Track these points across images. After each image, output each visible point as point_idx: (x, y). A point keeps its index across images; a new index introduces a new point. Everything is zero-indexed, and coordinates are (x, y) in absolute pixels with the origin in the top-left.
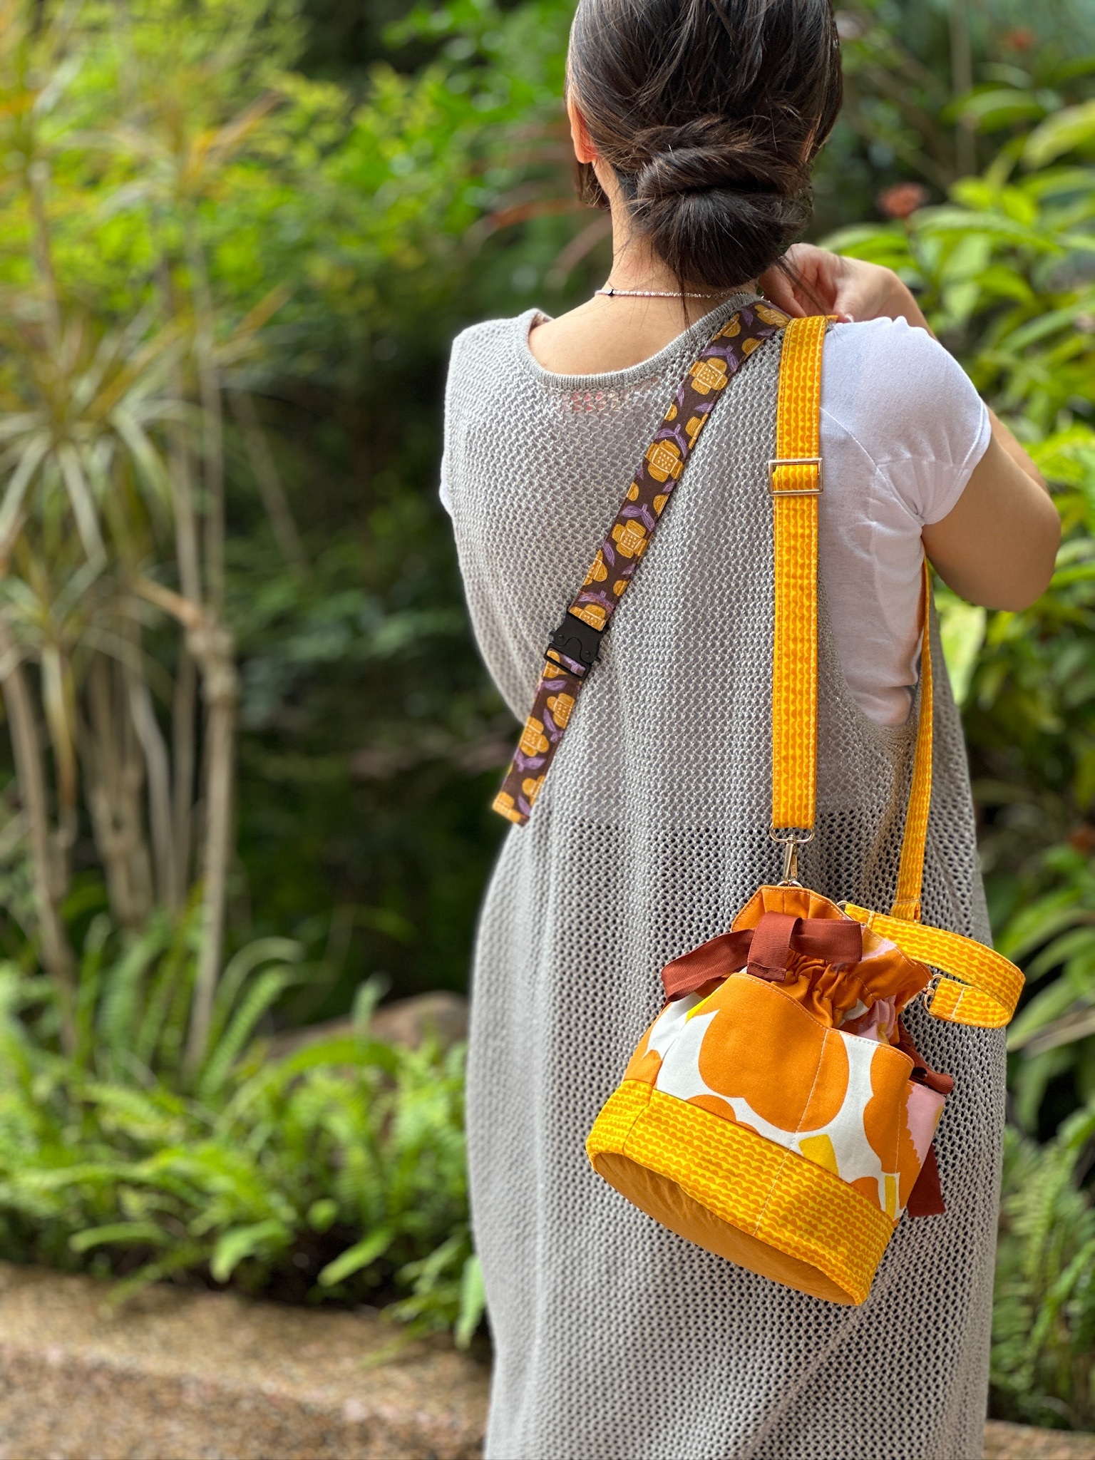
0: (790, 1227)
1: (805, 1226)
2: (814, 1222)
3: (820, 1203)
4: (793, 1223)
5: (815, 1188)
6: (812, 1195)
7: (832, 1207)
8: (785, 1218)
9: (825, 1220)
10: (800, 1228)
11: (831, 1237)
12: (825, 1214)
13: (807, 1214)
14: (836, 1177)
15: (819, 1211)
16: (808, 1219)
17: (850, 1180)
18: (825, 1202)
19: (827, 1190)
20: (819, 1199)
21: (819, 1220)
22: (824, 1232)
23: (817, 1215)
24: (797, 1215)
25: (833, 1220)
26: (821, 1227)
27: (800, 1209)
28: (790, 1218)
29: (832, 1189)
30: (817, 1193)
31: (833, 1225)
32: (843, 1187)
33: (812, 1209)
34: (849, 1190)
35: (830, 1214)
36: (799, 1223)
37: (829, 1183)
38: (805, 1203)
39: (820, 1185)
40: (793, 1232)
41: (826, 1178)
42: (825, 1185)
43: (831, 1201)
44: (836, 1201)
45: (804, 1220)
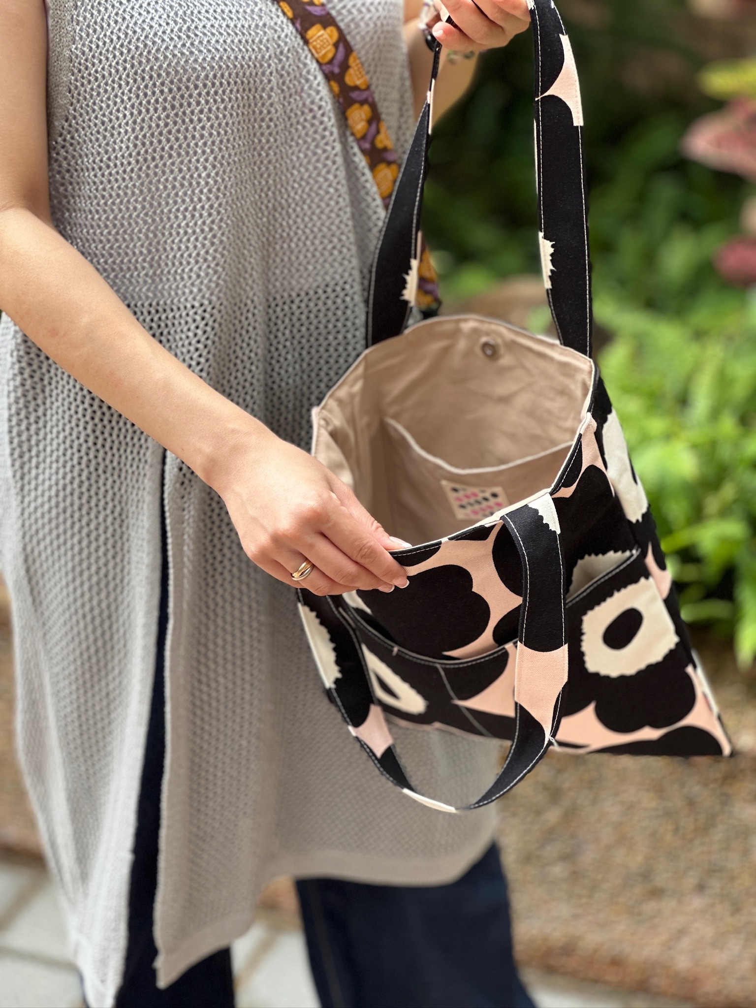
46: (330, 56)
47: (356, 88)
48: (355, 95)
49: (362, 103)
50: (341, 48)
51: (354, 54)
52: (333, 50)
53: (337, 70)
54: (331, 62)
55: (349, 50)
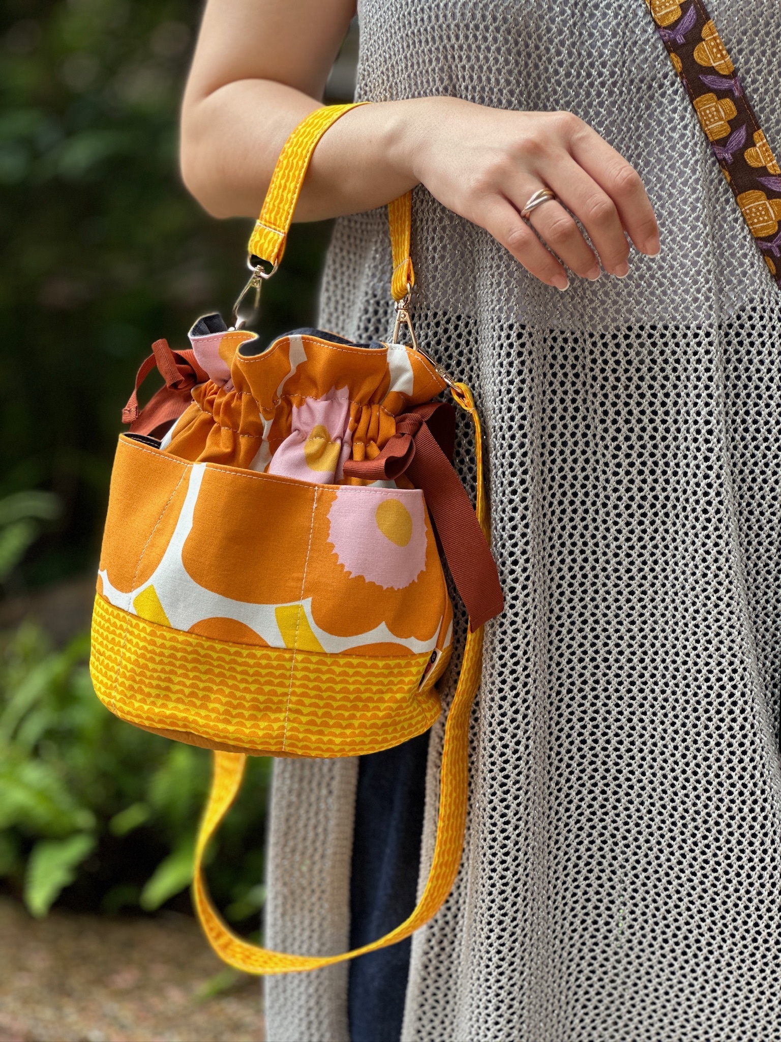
0: (139, 697)
1: (154, 692)
2: (163, 684)
3: (161, 662)
4: (140, 691)
5: (150, 648)
6: (148, 655)
7: (178, 663)
8: (131, 688)
9: (176, 679)
10: (149, 695)
11: (192, 694)
12: (172, 672)
13: (151, 677)
14: (170, 628)
15: (163, 671)
16: (154, 683)
17: (186, 628)
18: (166, 660)
19: (163, 646)
20: (158, 659)
21: (170, 680)
22: (182, 692)
23: (163, 676)
24: (142, 682)
25: (186, 676)
26: (176, 688)
27: (142, 674)
28: (136, 686)
29: (168, 644)
30: (153, 652)
31: (188, 682)
32: (181, 638)
33: (155, 670)
34: (191, 640)
35: (180, 671)
36: (147, 690)
37: (164, 638)
38: (145, 667)
39: (153, 643)
40: (143, 701)
41: (159, 633)
42: (159, 641)
43: (172, 656)
44: (179, 655)
45: (150, 686)
46: (673, 18)
47: (712, 71)
48: (708, 79)
49: (721, 95)
50: (691, 11)
51: (711, 23)
52: (680, 13)
53: (680, 40)
54: (673, 26)
55: (703, 16)
